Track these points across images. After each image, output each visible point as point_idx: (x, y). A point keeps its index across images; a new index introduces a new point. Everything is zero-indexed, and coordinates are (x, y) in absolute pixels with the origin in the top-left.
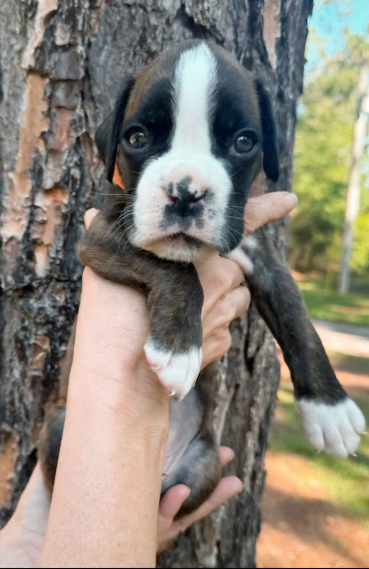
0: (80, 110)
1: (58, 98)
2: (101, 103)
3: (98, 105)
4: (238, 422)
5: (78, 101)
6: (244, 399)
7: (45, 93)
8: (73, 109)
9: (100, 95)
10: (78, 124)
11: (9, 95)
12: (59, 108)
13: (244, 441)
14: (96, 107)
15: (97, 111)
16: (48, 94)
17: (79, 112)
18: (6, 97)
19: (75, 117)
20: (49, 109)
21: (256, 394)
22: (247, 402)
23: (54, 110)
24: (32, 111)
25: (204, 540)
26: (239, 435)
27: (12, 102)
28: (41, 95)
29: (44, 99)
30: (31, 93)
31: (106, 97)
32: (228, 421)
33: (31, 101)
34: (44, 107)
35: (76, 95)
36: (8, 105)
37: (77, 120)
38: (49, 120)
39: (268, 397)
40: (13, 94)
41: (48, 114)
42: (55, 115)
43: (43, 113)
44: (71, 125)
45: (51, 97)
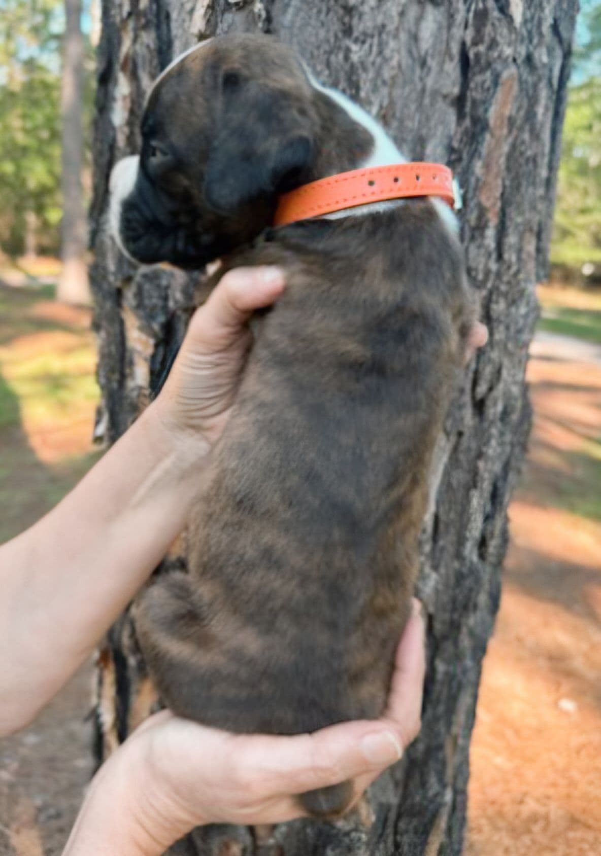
4: (460, 477)
6: (469, 449)
13: (467, 499)
21: (486, 444)
22: (473, 454)
26: (460, 495)
32: (447, 474)
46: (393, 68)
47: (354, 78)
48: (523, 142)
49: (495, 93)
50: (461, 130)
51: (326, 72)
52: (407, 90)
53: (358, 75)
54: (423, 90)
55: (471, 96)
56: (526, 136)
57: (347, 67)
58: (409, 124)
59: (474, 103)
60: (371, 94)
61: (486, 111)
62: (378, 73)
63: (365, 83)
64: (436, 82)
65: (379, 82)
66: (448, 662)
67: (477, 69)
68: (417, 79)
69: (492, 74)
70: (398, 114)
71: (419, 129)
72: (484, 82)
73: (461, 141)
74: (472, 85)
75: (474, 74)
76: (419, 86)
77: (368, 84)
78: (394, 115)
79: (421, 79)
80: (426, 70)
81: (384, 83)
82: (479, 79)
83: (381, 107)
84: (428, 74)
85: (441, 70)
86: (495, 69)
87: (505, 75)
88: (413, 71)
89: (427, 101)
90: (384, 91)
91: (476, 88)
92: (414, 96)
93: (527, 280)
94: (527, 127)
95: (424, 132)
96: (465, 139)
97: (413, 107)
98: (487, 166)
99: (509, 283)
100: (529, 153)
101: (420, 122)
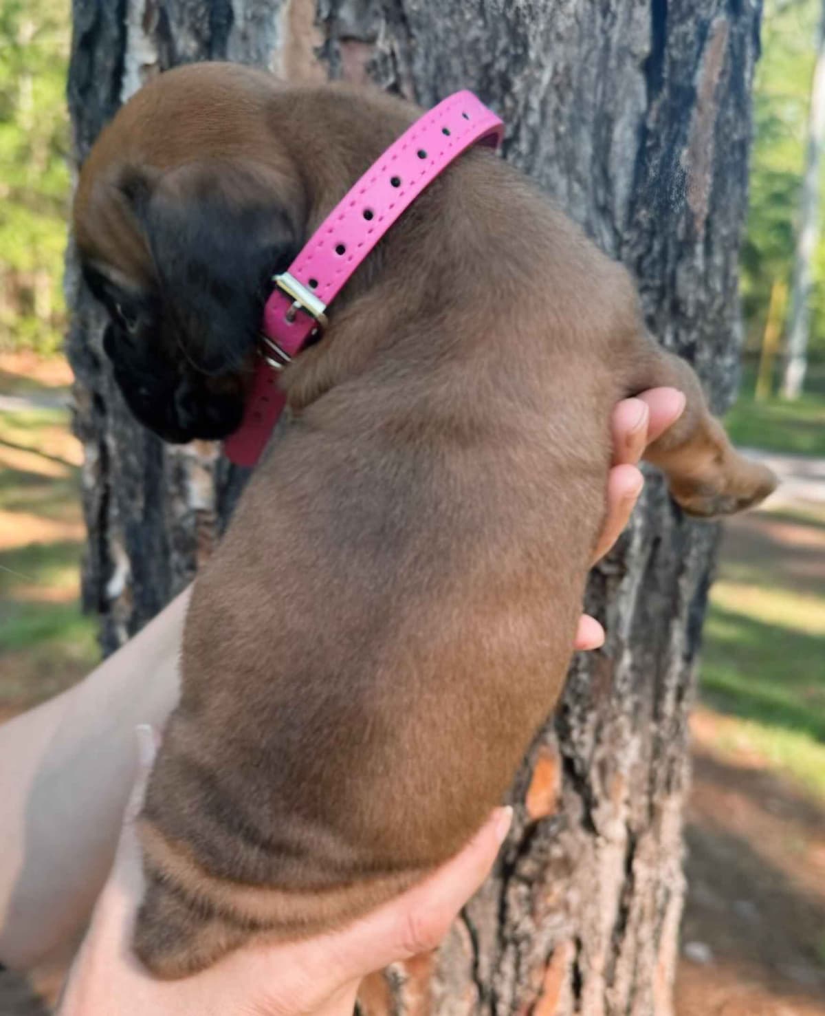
0: (384, 42)
1: (343, 21)
2: (420, 27)
3: (414, 31)
4: (657, 603)
5: (381, 26)
6: (667, 563)
7: (318, 12)
8: (371, 40)
9: (419, 13)
10: (380, 69)
11: (245, 18)
12: (346, 39)
13: (667, 632)
14: (410, 36)
15: (413, 42)
16: (325, 14)
17: (382, 45)
18: (239, 23)
19: (376, 56)
20: (328, 43)
21: (687, 554)
22: (672, 569)
23: (336, 45)
24: (295, 47)
25: (607, 795)
26: (658, 625)
27: (252, 31)
28: (311, 15)
29: (316, 24)
30: (292, 12)
31: (428, 16)
32: (642, 601)
33: (293, 29)
34: (316, 39)
35: (376, 14)
36: (245, 37)
37: (379, 62)
38: (327, 64)
39: (704, 562)
40: (254, 17)
41: (325, 53)
42: (337, 54)
43: (316, 50)
44: (368, 70)
45: (332, 19)
46: (569, 16)
47: (521, 30)
48: (728, 121)
49: (701, 49)
50: (656, 104)
51: (480, 23)
52: (585, 47)
53: (526, 27)
54: (607, 47)
55: (671, 56)
56: (731, 113)
57: (510, 14)
58: (589, 97)
59: (674, 63)
60: (542, 55)
61: (690, 76)
62: (551, 22)
63: (534, 37)
64: (623, 36)
65: (553, 36)
66: (650, 863)
67: (676, 17)
68: (597, 32)
69: (696, 23)
70: (575, 84)
71: (603, 103)
72: (686, 34)
73: (658, 121)
74: (671, 39)
75: (673, 23)
76: (601, 43)
77: (539, 40)
78: (569, 85)
79: (604, 32)
80: (609, 16)
81: (559, 38)
82: (679, 30)
83: (555, 73)
84: (612, 24)
85: (630, 19)
86: (699, 16)
87: (715, 23)
88: (593, 21)
89: (613, 63)
90: (559, 49)
91: (677, 44)
92: (595, 56)
93: (732, 318)
94: (732, 101)
95: (610, 107)
96: (663, 117)
97: (594, 71)
98: (693, 155)
99: (714, 322)
100: (736, 137)
101: (604, 94)
